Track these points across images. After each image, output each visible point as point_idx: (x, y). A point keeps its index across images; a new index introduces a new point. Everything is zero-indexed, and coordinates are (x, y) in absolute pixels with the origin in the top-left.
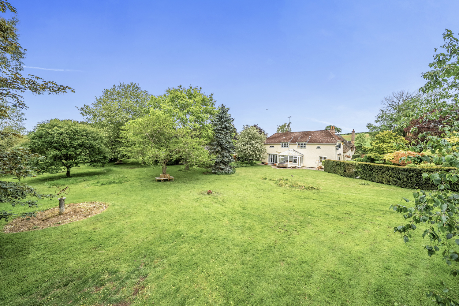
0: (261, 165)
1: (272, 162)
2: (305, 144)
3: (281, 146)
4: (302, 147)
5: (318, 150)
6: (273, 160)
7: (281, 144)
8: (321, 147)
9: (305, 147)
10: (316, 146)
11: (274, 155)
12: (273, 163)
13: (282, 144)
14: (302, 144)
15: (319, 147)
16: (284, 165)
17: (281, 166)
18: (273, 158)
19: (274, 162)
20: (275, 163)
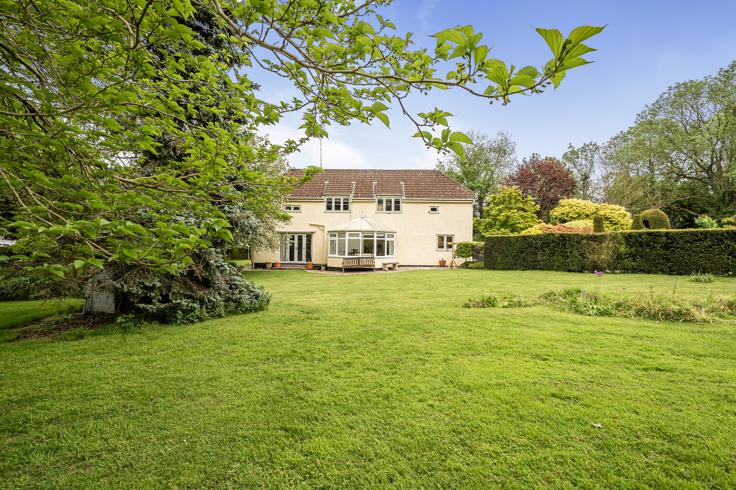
0: (253, 272)
1: (292, 258)
2: (397, 202)
3: (324, 205)
4: (389, 208)
5: (434, 216)
6: (296, 252)
7: (325, 200)
8: (441, 207)
9: (397, 208)
10: (427, 207)
11: (300, 238)
12: (296, 261)
13: (329, 202)
14: (389, 201)
15: (434, 209)
16: (364, 263)
17: (354, 264)
18: (296, 246)
19: (300, 259)
20: (304, 262)
